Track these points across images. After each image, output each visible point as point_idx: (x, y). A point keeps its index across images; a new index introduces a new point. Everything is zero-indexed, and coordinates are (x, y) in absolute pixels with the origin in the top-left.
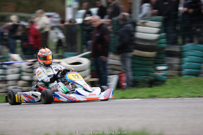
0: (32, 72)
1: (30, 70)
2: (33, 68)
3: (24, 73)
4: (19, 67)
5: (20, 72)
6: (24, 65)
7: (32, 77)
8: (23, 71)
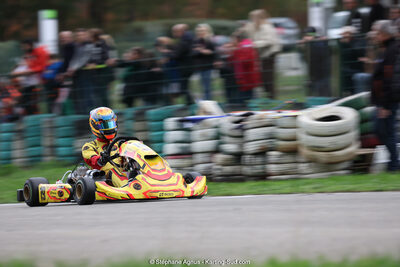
0: (241, 137)
1: (237, 133)
2: (242, 129)
3: (227, 139)
4: (216, 127)
5: (218, 136)
6: (226, 121)
7: (241, 145)
8: (224, 135)
